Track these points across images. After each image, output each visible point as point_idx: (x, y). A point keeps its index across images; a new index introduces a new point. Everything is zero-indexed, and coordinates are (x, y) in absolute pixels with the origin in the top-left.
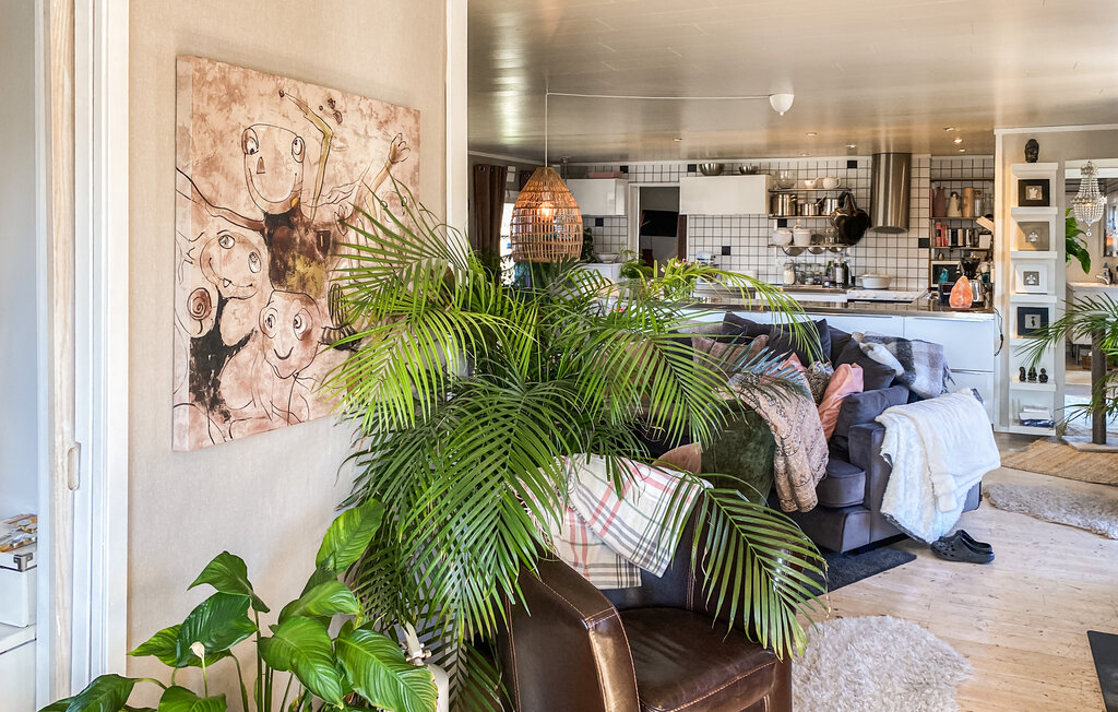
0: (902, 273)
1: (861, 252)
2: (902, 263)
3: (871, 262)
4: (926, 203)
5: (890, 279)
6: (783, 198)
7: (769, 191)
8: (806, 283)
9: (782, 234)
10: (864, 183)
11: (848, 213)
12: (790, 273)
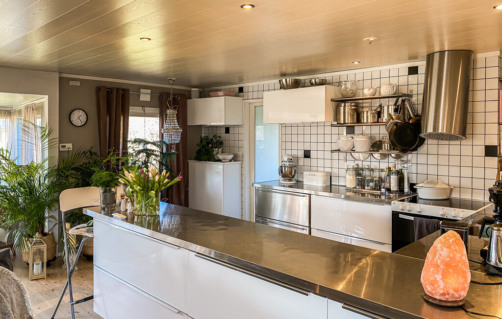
0: (466, 183)
1: (422, 159)
2: (466, 172)
3: (432, 170)
4: (494, 107)
5: (451, 190)
6: (345, 106)
7: (332, 100)
8: (366, 188)
9: (343, 139)
10: (421, 91)
11: (402, 118)
12: (351, 177)
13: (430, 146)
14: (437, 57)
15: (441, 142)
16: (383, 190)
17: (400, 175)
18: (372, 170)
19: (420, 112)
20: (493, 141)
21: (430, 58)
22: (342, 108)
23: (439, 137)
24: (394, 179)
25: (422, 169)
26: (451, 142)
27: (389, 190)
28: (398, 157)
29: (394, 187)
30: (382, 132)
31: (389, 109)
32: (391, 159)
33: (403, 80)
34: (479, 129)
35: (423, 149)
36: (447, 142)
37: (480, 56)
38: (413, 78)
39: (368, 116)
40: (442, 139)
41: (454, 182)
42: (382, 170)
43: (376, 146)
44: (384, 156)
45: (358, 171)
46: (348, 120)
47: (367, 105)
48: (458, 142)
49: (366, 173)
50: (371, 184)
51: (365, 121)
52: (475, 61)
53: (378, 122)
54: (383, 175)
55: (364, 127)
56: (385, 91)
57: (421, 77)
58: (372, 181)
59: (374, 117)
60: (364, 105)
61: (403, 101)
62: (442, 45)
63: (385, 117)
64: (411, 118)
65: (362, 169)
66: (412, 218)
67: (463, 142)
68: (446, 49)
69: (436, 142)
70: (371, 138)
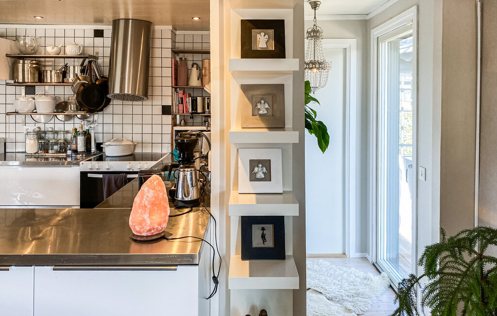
0: (147, 138)
1: (108, 119)
2: (147, 129)
3: (118, 129)
4: (168, 72)
5: (135, 146)
6: (24, 63)
7: (7, 55)
8: (50, 151)
9: (23, 102)
10: (108, 52)
11: (89, 79)
12: (32, 142)
13: (116, 106)
14: (122, 24)
15: (125, 102)
16: (69, 152)
17: (87, 135)
18: (57, 132)
19: (106, 74)
20: (168, 102)
21: (115, 23)
23: (123, 97)
24: (81, 140)
25: (108, 129)
26: (135, 103)
27: (75, 151)
28: (84, 118)
29: (81, 147)
30: (67, 93)
31: (75, 69)
32: (77, 120)
33: (89, 42)
34: (157, 91)
35: (109, 109)
36: (131, 103)
37: (157, 28)
38: (99, 40)
39: (51, 76)
40: (127, 100)
41: (137, 138)
42: (67, 132)
43: (61, 107)
44: (69, 117)
45: (40, 135)
46: (28, 78)
47: (50, 64)
48: (140, 103)
49: (50, 136)
50: (56, 147)
51: (49, 81)
52: (154, 31)
53: (63, 82)
54: (69, 137)
55: (47, 87)
56: (70, 51)
57: (107, 41)
58: (56, 144)
59: (58, 77)
60: (47, 64)
61: (90, 62)
62: (127, 13)
63: (71, 78)
64: (97, 79)
65: (45, 132)
66: (101, 176)
67: (145, 103)
68: (130, 18)
69: (120, 102)
70: (55, 99)
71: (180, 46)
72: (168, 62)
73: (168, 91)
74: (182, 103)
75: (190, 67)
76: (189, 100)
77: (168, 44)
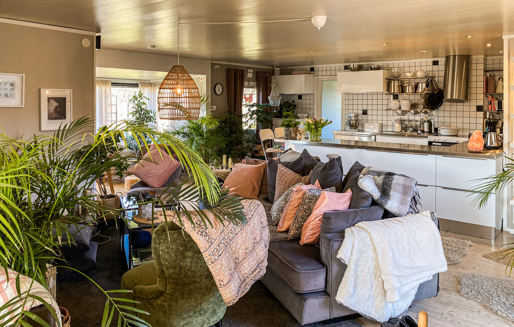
0: (466, 126)
1: (441, 114)
2: (466, 120)
3: (447, 120)
4: (481, 84)
5: (458, 130)
6: (394, 83)
7: (386, 79)
8: (408, 131)
9: (394, 104)
10: (442, 74)
11: (431, 91)
12: (398, 125)
13: (446, 106)
15: (453, 104)
16: (419, 132)
17: (430, 122)
19: (441, 86)
20: (481, 103)
22: (393, 84)
23: (452, 100)
24: (426, 125)
25: (441, 119)
26: (458, 104)
27: (423, 131)
28: (426, 113)
29: (426, 129)
30: (418, 99)
31: (422, 87)
32: (422, 114)
33: (430, 68)
34: (473, 97)
35: (442, 108)
38: (435, 67)
39: (409, 89)
40: (454, 102)
43: (414, 106)
44: (416, 113)
45: (402, 122)
46: (396, 91)
47: (407, 82)
48: (462, 104)
49: (407, 123)
50: (411, 129)
51: (408, 92)
52: (472, 59)
53: (415, 92)
54: (418, 123)
55: (406, 95)
56: (419, 74)
57: (441, 66)
58: (411, 127)
59: (413, 89)
60: (405, 82)
61: (431, 80)
62: (454, 51)
63: (420, 90)
64: (435, 90)
67: (464, 104)
68: (457, 54)
69: (449, 103)
70: (411, 102)
71: (490, 67)
72: (481, 78)
73: (481, 96)
74: (491, 104)
75: (497, 80)
76: (496, 102)
77: (481, 67)
